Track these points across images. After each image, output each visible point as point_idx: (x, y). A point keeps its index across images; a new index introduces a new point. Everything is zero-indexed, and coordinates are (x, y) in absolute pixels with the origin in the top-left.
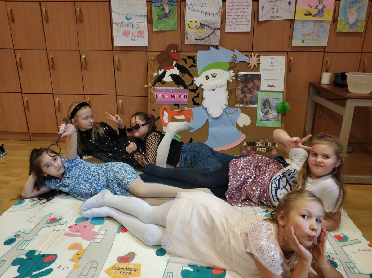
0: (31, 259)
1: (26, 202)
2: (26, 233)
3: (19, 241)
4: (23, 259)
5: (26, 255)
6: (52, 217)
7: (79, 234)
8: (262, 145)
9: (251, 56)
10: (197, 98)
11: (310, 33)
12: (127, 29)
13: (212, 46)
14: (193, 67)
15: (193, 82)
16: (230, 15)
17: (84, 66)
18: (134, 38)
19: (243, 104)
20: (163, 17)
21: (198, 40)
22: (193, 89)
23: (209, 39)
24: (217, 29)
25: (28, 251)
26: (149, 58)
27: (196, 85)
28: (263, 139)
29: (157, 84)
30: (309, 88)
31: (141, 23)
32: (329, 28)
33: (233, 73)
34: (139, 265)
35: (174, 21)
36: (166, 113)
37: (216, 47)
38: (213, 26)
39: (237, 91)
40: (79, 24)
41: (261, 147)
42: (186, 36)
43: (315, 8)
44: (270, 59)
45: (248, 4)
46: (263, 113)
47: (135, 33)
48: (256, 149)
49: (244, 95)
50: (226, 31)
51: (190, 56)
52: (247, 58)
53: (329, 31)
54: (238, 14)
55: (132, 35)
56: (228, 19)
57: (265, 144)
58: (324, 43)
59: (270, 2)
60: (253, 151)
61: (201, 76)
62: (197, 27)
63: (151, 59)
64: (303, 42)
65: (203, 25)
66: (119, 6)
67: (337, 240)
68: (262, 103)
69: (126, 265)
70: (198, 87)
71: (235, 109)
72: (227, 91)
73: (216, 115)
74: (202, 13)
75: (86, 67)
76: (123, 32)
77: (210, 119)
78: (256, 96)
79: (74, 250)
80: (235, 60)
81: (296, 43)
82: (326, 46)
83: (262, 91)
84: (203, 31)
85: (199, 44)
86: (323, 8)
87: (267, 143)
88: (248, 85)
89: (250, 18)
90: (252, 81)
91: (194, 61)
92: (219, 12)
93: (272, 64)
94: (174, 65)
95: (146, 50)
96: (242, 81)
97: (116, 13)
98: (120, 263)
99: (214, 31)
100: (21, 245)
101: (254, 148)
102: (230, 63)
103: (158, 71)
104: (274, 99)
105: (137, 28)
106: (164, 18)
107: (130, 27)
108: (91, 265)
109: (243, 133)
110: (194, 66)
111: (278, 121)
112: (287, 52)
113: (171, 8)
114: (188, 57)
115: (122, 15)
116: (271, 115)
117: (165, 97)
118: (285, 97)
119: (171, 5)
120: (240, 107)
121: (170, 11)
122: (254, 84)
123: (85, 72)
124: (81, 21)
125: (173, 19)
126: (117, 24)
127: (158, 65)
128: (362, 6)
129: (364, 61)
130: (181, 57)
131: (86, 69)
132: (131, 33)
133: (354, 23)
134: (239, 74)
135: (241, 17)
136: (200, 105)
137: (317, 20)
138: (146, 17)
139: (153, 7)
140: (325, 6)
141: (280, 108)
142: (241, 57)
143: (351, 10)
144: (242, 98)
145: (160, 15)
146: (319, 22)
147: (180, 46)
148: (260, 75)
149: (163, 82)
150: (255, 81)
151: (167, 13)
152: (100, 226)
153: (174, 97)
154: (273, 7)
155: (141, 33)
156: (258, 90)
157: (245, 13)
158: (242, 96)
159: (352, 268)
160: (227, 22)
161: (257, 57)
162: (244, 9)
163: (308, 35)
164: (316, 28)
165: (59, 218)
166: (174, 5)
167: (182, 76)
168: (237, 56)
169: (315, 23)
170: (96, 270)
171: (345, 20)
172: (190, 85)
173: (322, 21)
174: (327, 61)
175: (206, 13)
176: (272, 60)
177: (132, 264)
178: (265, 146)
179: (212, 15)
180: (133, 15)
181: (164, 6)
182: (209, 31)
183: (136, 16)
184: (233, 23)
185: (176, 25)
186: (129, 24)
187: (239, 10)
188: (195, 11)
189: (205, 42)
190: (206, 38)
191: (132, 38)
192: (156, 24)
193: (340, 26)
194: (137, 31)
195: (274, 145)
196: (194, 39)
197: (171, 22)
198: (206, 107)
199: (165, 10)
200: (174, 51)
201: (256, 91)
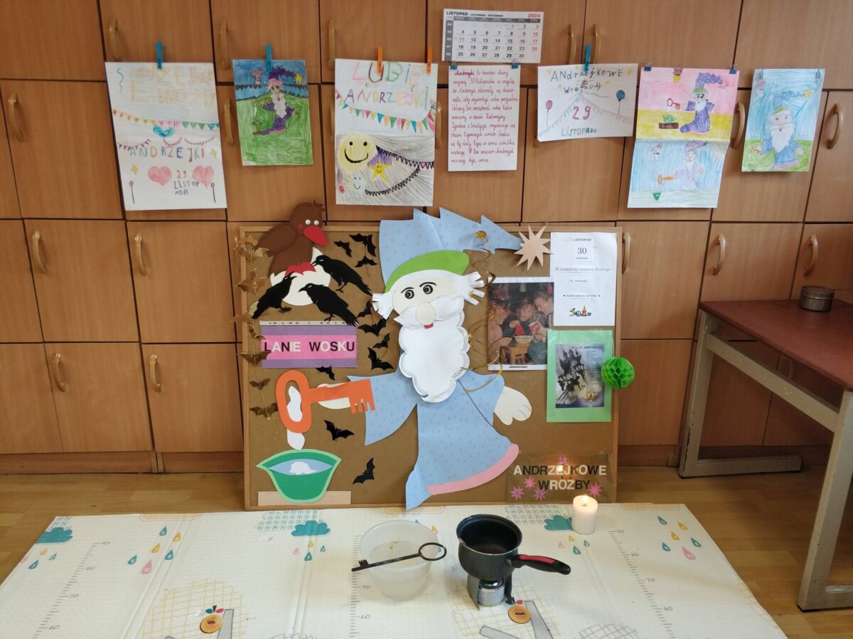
8: (562, 472)
9: (526, 234)
10: (383, 349)
11: (674, 173)
12: (161, 162)
14: (369, 265)
16: (461, 126)
18: (182, 185)
19: (509, 362)
20: (270, 127)
21: (374, 193)
22: (370, 324)
23: (405, 192)
24: (426, 163)
28: (566, 456)
31: (202, 144)
32: (723, 159)
33: (479, 280)
35: (302, 140)
36: (294, 393)
38: (413, 157)
39: (493, 328)
40: (15, 143)
42: (339, 181)
43: (688, 110)
44: (577, 240)
45: (508, 95)
46: (562, 384)
47: (185, 172)
48: (548, 482)
49: (511, 339)
50: (451, 169)
51: (359, 234)
53: (722, 168)
54: (481, 122)
55: (176, 180)
56: (454, 135)
57: (572, 470)
58: (711, 202)
59: (567, 91)
60: (541, 488)
61: (392, 289)
62: (370, 158)
64: (657, 198)
65: (386, 152)
66: (133, 98)
68: (561, 361)
70: (386, 318)
71: (487, 379)
72: (463, 329)
73: (437, 397)
74: (383, 120)
75: (45, 267)
76: (149, 171)
77: (422, 405)
78: (544, 339)
81: (639, 198)
82: (715, 207)
83: (558, 328)
84: (387, 169)
85: (377, 204)
86: (706, 109)
87: (577, 467)
88: (520, 312)
89: (514, 134)
90: (532, 302)
92: (430, 116)
93: (582, 255)
94: (314, 260)
95: (225, 219)
96: (503, 302)
97: (125, 117)
99: (418, 170)
101: (544, 482)
104: (589, 347)
105: (191, 160)
106: (272, 130)
107: (169, 156)
109: (512, 441)
110: (372, 263)
111: (602, 405)
112: (615, 221)
113: (293, 102)
114: (352, 237)
115: (145, 121)
117: (291, 350)
118: (619, 341)
119: (293, 94)
120: (503, 371)
121: (289, 111)
122: (536, 308)
125: (300, 134)
126: (129, 148)
127: (266, 261)
128: (806, 106)
130: (333, 238)
131: (44, 271)
132: (174, 174)
133: (785, 149)
134: (495, 282)
135: (490, 130)
136: (391, 367)
137: (694, 142)
138: (217, 129)
139: (240, 100)
140: (714, 105)
141: (610, 376)
142: (500, 238)
143: (777, 115)
144: (504, 348)
145: (261, 124)
146: (696, 146)
148: (552, 284)
149: (283, 306)
150: (539, 301)
151: (282, 117)
153: (317, 350)
154: (577, 105)
155: (202, 174)
156: (546, 326)
157: (502, 119)
158: (505, 342)
160: (453, 145)
161: (542, 237)
162: (499, 109)
163: (669, 178)
164: (690, 161)
166: (302, 94)
167: (340, 290)
169: (687, 148)
171: (764, 140)
172: (362, 315)
173: (705, 144)
175: (393, 120)
176: (584, 244)
178: (571, 473)
179: (411, 126)
180: (176, 124)
181: (272, 96)
182: (404, 169)
183: (185, 124)
184: (468, 147)
185: (308, 149)
186: (166, 146)
187: (484, 113)
188: (360, 114)
189: (394, 200)
190: (395, 188)
191: (178, 185)
192: (250, 147)
193: (750, 156)
194: (190, 168)
195: (593, 470)
196: (362, 191)
197: (294, 142)
198: (408, 374)
199: (275, 108)
200: (312, 222)
201: (542, 329)
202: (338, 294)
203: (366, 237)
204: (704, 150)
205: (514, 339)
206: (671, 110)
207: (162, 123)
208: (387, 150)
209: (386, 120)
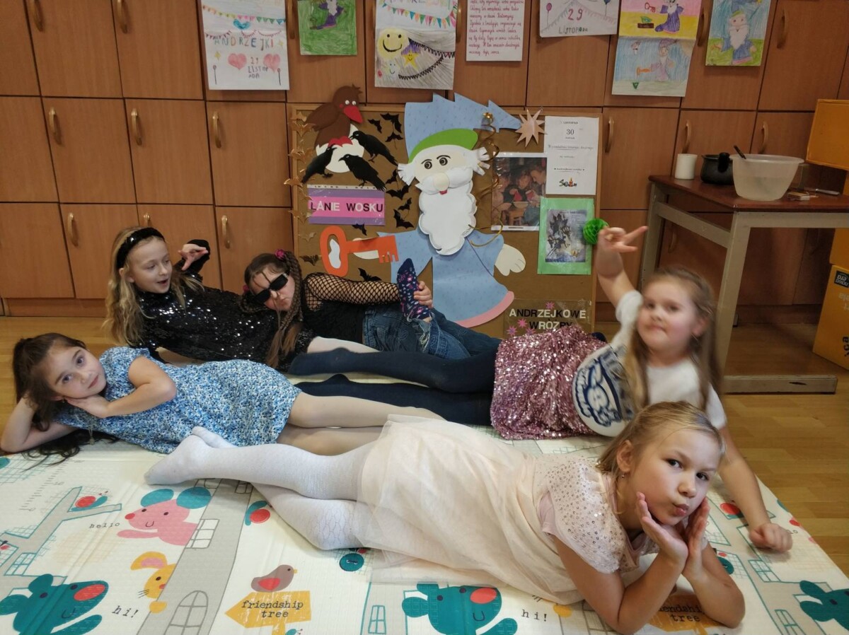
0: (43, 595)
1: (11, 461)
2: (23, 535)
3: (7, 557)
4: (22, 598)
5: (31, 587)
6: (82, 495)
7: (154, 531)
8: (549, 315)
9: (525, 116)
10: (406, 210)
11: (650, 66)
12: (238, 49)
13: (439, 92)
14: (396, 140)
15: (395, 173)
16: (477, 24)
17: (135, 136)
18: (255, 70)
19: (508, 223)
20: (324, 23)
21: (405, 78)
22: (396, 190)
23: (431, 77)
24: (448, 53)
25: (36, 578)
26: (292, 118)
27: (403, 181)
28: (553, 302)
29: (312, 178)
30: (649, 188)
31: (272, 35)
32: (690, 55)
33: (485, 154)
34: (306, 594)
35: (348, 34)
36: (334, 245)
37: (446, 94)
38: (438, 47)
39: (496, 195)
40: (120, 35)
41: (549, 320)
42: (378, 67)
43: (662, 12)
44: (567, 123)
46: (551, 242)
47: (257, 59)
48: (538, 323)
49: (510, 204)
50: (468, 59)
51: (388, 114)
52: (517, 120)
53: (689, 64)
54: (496, 20)
55: (250, 65)
56: (471, 31)
57: (557, 313)
58: (680, 90)
60: (532, 328)
61: (414, 160)
62: (403, 48)
63: (297, 119)
64: (636, 87)
65: (416, 43)
67: (727, 514)
68: (551, 223)
69: (275, 595)
70: (409, 185)
71: (491, 237)
72: (472, 195)
73: (449, 250)
74: (414, 17)
75: (140, 139)
76: (230, 57)
77: (437, 258)
78: (537, 206)
79: (145, 570)
80: (489, 125)
81: (621, 87)
82: (683, 95)
83: (549, 196)
84: (416, 56)
85: (407, 87)
86: (677, 13)
87: (561, 311)
88: (519, 182)
89: (520, 31)
90: (528, 174)
91: (398, 126)
92: (452, 14)
93: (570, 135)
94: (351, 134)
95: (284, 100)
96: (505, 173)
97: (211, 11)
98: (260, 593)
99: (442, 58)
100: (14, 564)
101: (534, 323)
102: (480, 132)
103: (315, 147)
104: (574, 212)
105: (262, 49)
106: (325, 25)
107: (246, 45)
108: (194, 601)
109: (509, 290)
110: (399, 138)
111: (584, 261)
112: (602, 107)
113: (342, 3)
114: (383, 116)
115: (228, 16)
116: (570, 248)
117: (332, 209)
118: (598, 208)
120: (502, 231)
121: (339, 9)
122: (533, 179)
123: (138, 150)
124: (126, 29)
125: (347, 29)
126: (214, 38)
127: (313, 135)
128: (758, 11)
129: (763, 130)
130: (368, 117)
131: (140, 143)
132: (249, 60)
133: (742, 47)
134: (498, 156)
135: (501, 27)
136: (412, 226)
137: (666, 39)
138: (283, 23)
140: (683, 9)
141: (590, 233)
142: (504, 119)
143: (735, 18)
144: (506, 212)
145: (317, 20)
146: (668, 43)
147: (363, 89)
148: (546, 159)
149: (326, 173)
150: (535, 173)
151: (333, 15)
152: (201, 510)
153: (353, 209)
154: (572, 8)
155: (271, 60)
156: (540, 194)
157: (510, 18)
158: (506, 206)
159: (763, 571)
160: (471, 39)
161: (537, 119)
162: (509, 9)
163: (646, 70)
164: (663, 56)
165: (101, 496)
167: (372, 160)
168: (494, 116)
169: (661, 45)
170: (206, 611)
171: (724, 39)
172: (389, 182)
173: (676, 41)
174: (687, 127)
175: (422, 17)
176: (570, 127)
177: (289, 593)
178: (557, 316)
179: (437, 22)
180: (251, 18)
182: (430, 57)
183: (259, 19)
184: (483, 41)
185: (353, 42)
186: (243, 37)
187: (496, 12)
188: (396, 12)
189: (422, 84)
190: (423, 73)
191: (251, 70)
192: (307, 39)
193: (712, 52)
194: (262, 55)
195: (575, 314)
196: (396, 76)
197: (342, 35)
198: (426, 231)
199: (328, 7)
200: (351, 103)
201: (536, 196)
202: (370, 163)
203: (393, 116)
204: (674, 47)
205: (513, 205)
206: (648, 13)
207: (240, 17)
208: (417, 41)
209: (417, 17)
